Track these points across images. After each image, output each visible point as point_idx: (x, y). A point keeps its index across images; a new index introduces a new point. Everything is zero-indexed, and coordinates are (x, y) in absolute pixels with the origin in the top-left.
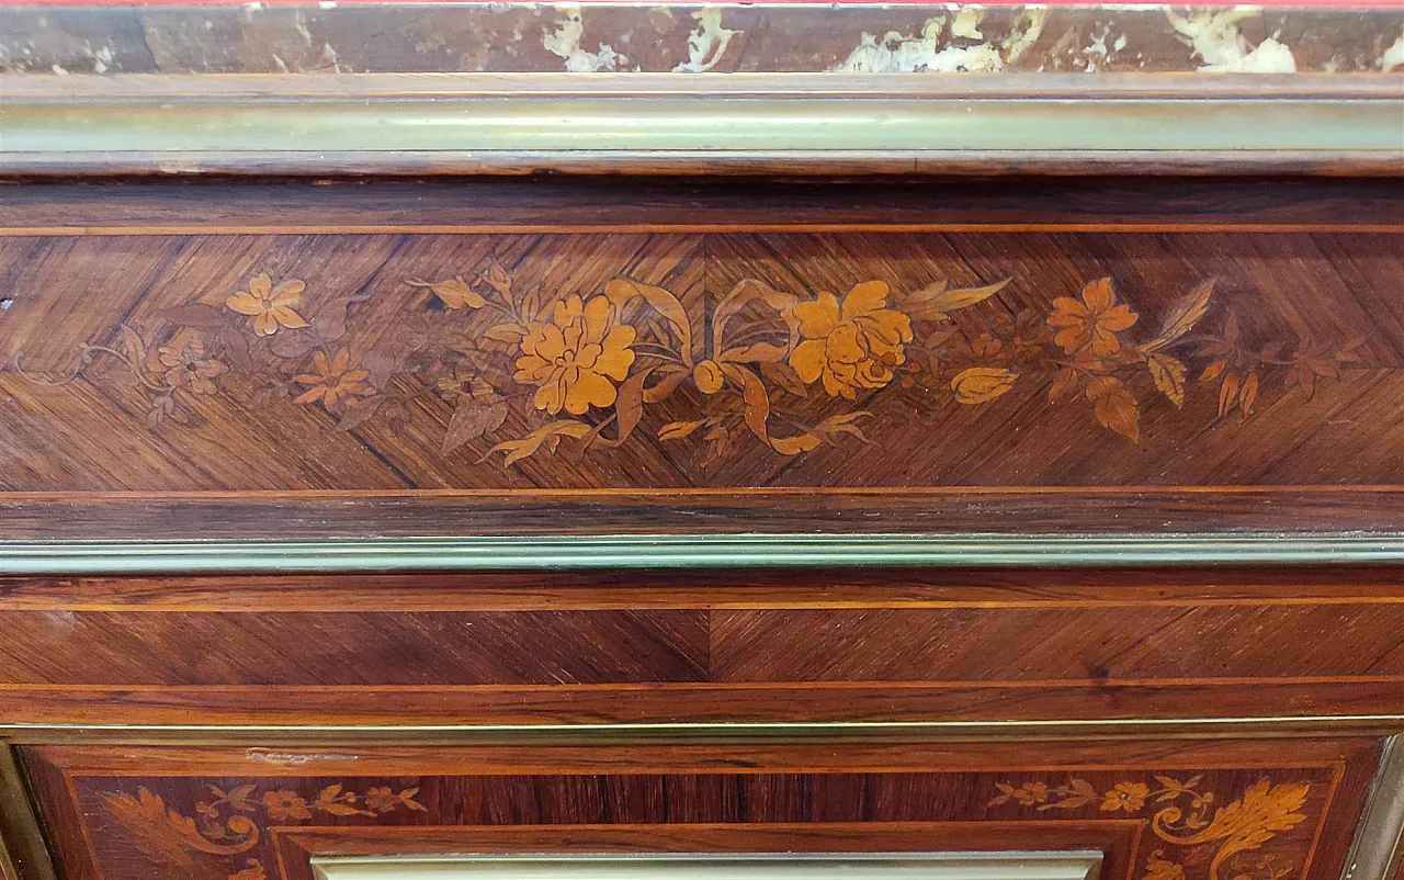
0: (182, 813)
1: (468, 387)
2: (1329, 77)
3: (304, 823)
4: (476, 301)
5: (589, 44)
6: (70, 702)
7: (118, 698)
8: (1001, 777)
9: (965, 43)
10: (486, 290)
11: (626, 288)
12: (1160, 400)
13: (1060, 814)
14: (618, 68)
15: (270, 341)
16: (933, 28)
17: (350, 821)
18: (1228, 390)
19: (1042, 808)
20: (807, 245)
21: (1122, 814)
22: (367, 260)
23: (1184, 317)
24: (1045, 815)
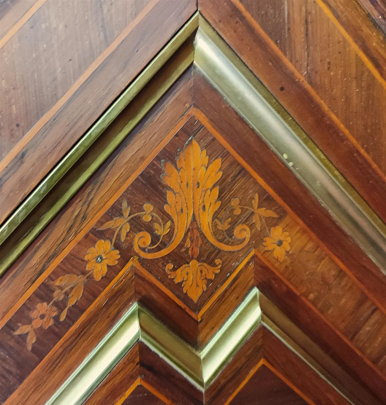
8: (10, 326)
21: (113, 270)
24: (72, 318)
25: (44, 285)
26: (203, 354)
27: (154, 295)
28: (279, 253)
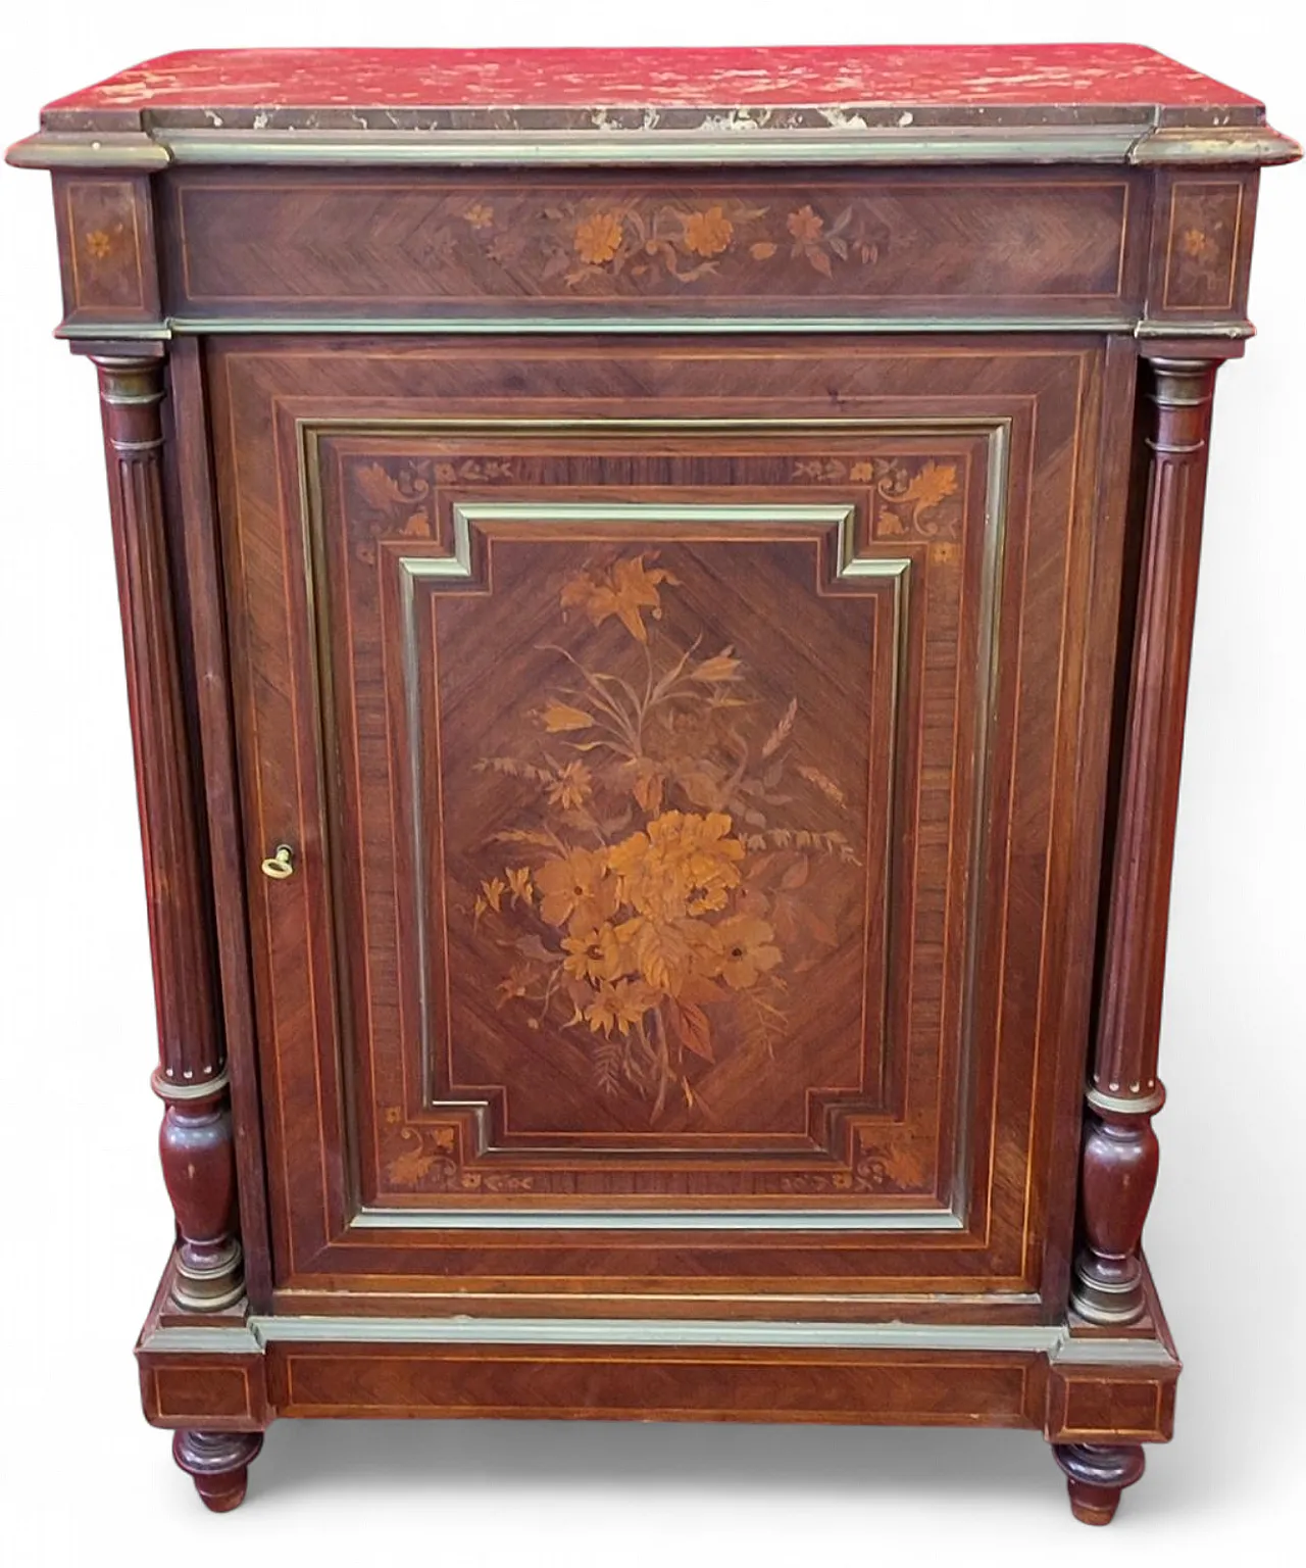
0: (392, 478)
1: (554, 252)
2: (879, 130)
3: (453, 483)
4: (560, 215)
5: (608, 120)
6: (356, 406)
7: (381, 404)
8: (796, 459)
9: (743, 119)
10: (565, 211)
11: (618, 211)
12: (838, 257)
13: (829, 482)
14: (618, 128)
15: (478, 232)
16: (732, 115)
17: (474, 482)
18: (865, 252)
19: (820, 478)
20: (689, 193)
21: (861, 482)
22: (520, 199)
23: (843, 221)
24: (823, 483)
25: (828, 458)
26: (855, 561)
27: (865, 513)
28: (938, 557)
